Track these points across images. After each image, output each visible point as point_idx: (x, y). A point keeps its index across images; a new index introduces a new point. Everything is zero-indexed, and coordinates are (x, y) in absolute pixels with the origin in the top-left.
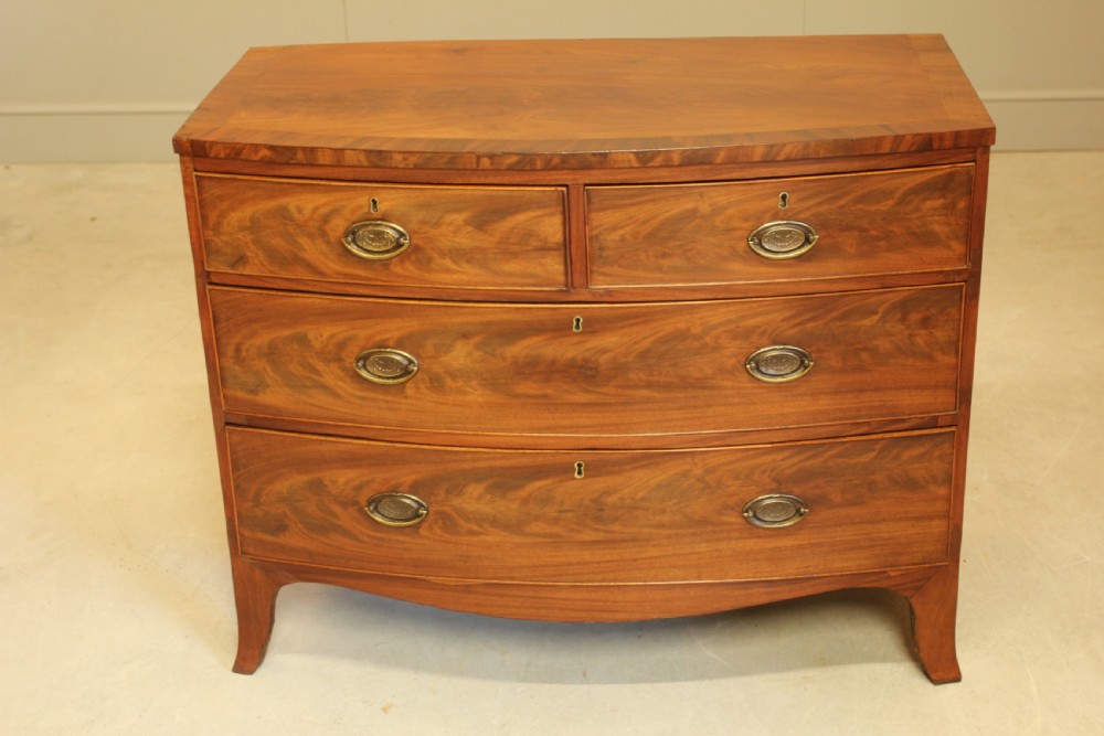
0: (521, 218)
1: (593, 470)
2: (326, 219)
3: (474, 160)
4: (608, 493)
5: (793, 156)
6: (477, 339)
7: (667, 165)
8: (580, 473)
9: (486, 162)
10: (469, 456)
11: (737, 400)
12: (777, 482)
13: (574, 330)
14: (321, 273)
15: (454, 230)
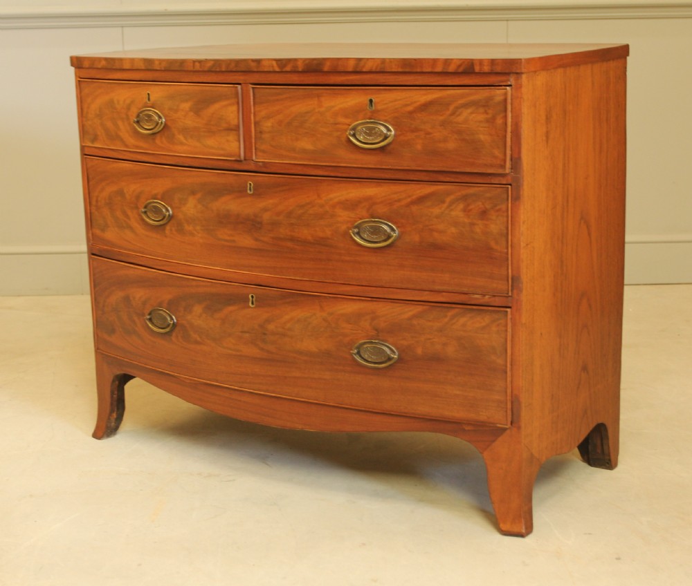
0: (217, 106)
1: (261, 302)
2: (128, 108)
3: (192, 65)
4: (268, 321)
5: (374, 70)
6: (199, 195)
7: (294, 72)
8: (253, 303)
9: (197, 66)
10: (194, 283)
11: (347, 258)
12: (376, 330)
13: (249, 191)
14: (127, 146)
15: (185, 116)
